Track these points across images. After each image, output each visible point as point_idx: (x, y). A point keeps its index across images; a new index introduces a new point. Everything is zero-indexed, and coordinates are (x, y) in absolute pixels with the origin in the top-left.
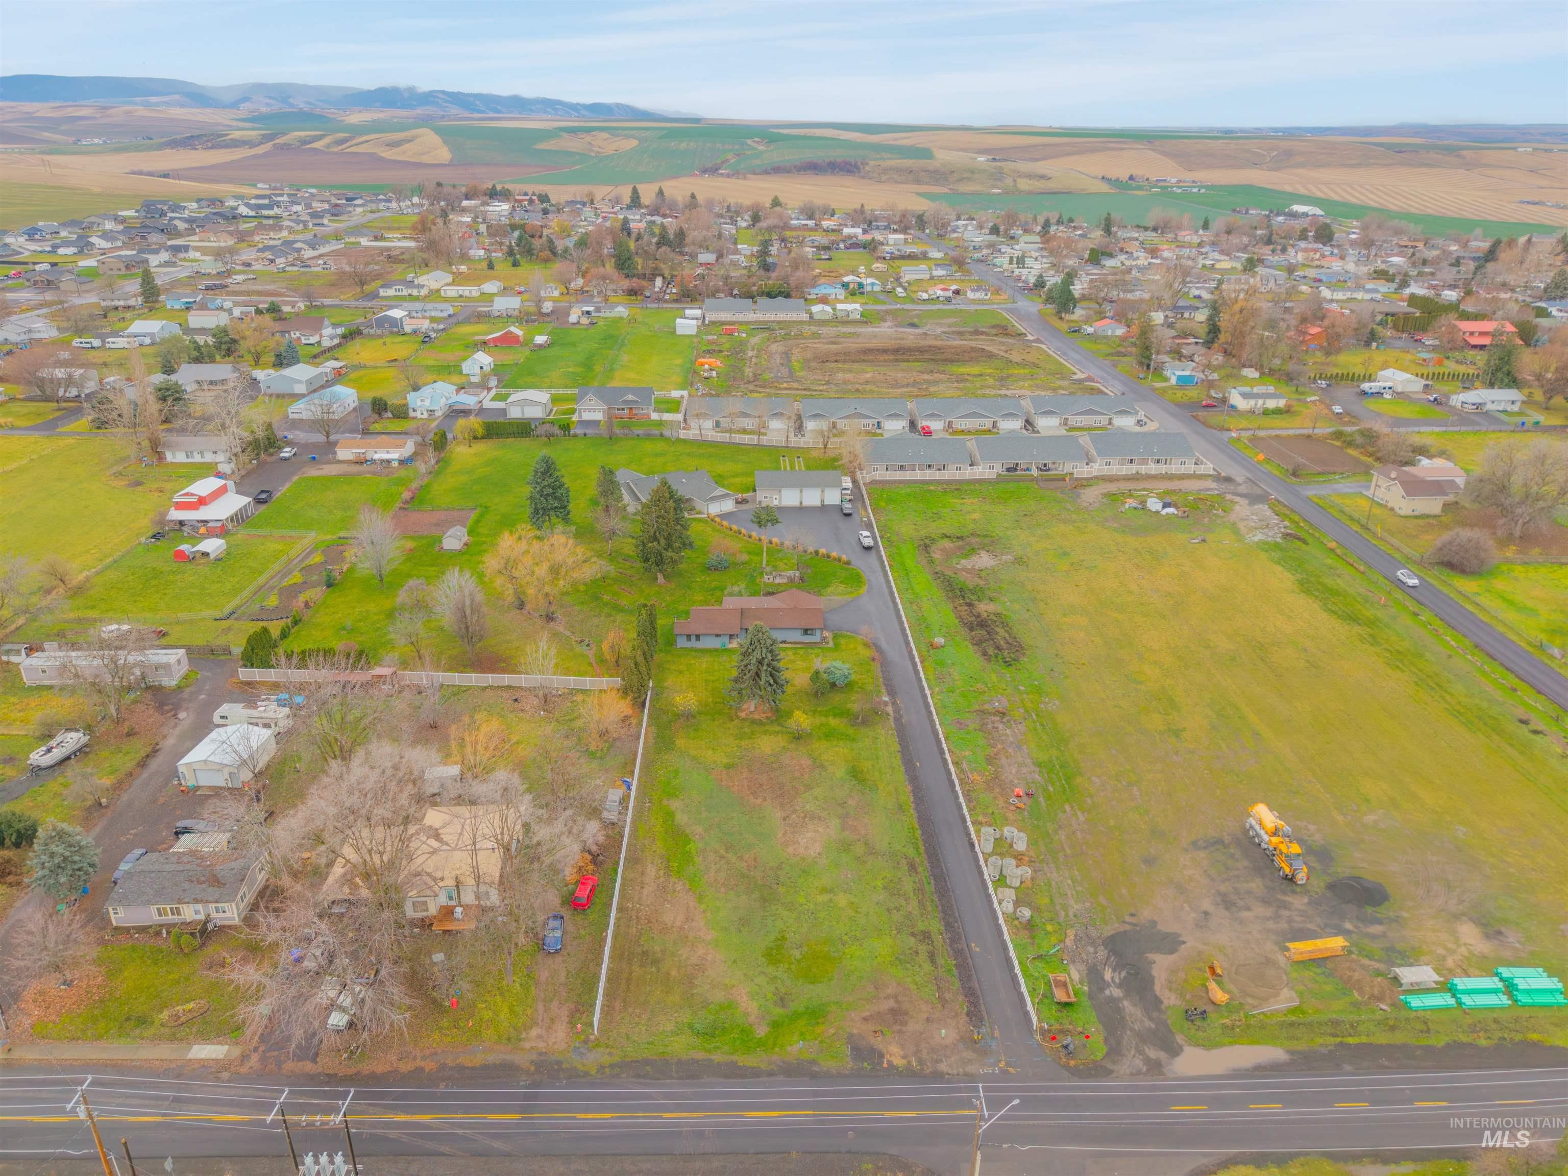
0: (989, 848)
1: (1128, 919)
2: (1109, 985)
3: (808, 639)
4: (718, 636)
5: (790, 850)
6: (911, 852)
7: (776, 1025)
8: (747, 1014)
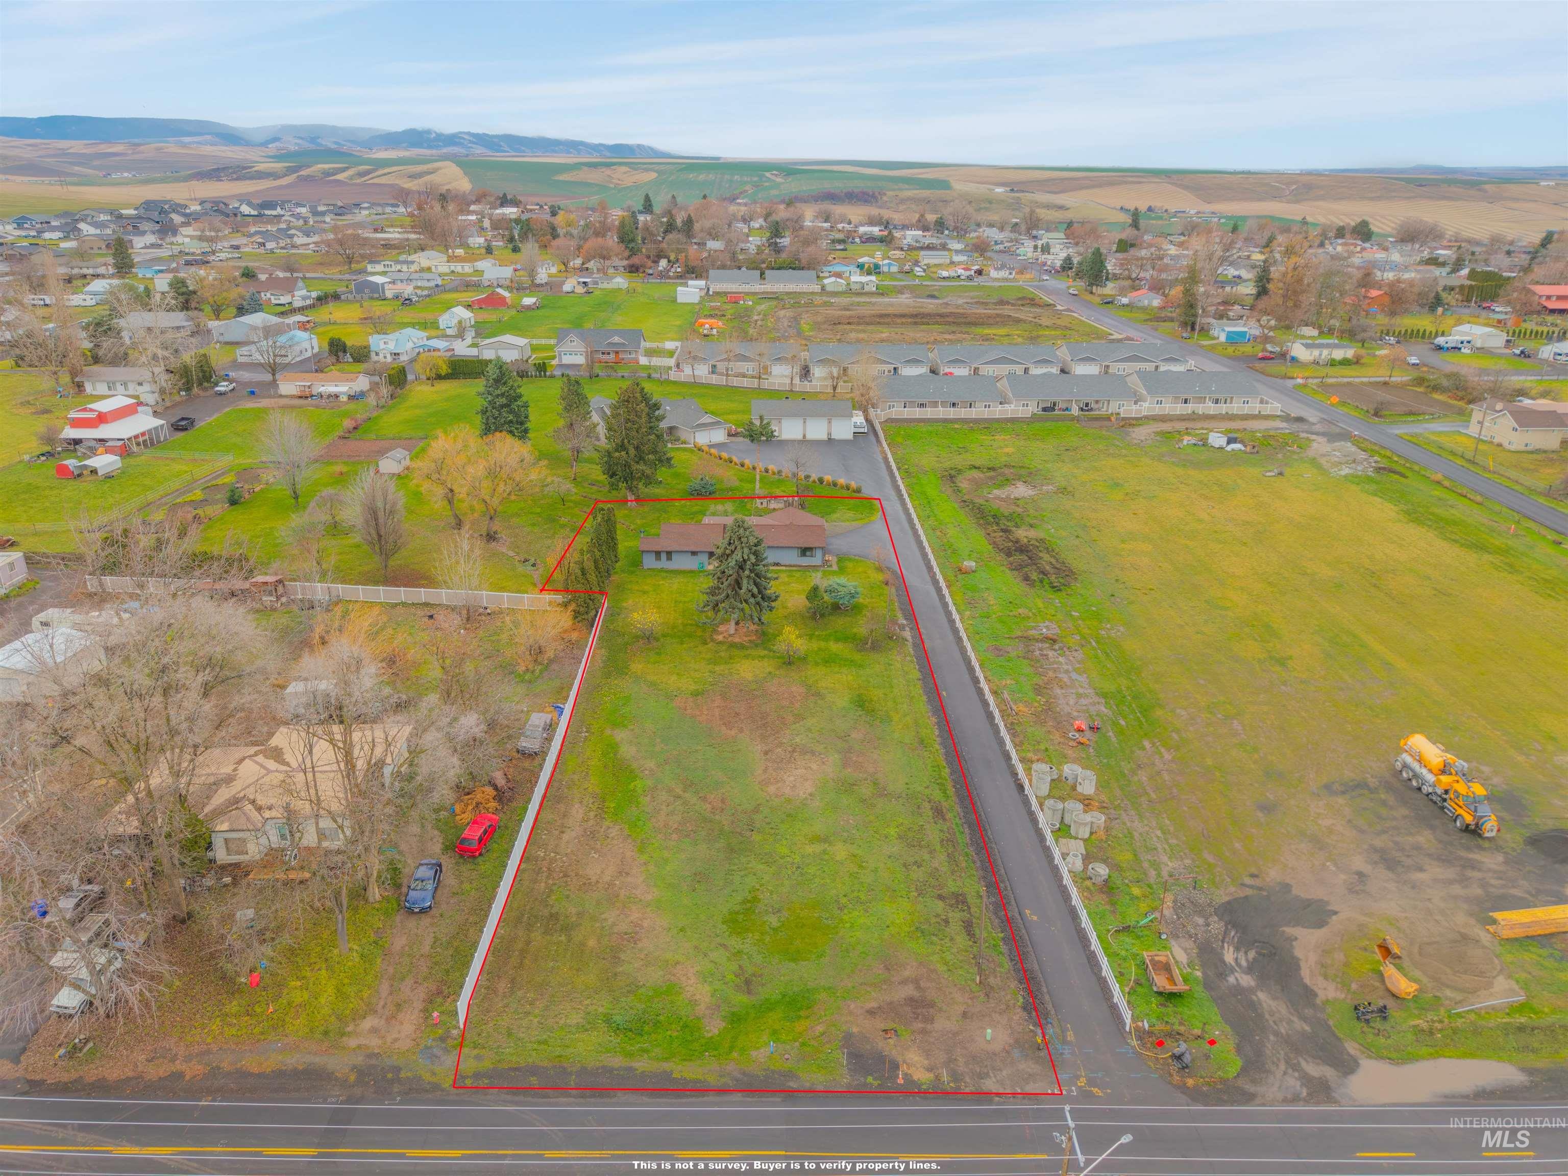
0: (1044, 790)
1: (1248, 881)
2: (1232, 971)
3: (805, 561)
4: (694, 553)
5: (772, 789)
6: (937, 795)
7: (736, 1019)
8: (693, 1003)
